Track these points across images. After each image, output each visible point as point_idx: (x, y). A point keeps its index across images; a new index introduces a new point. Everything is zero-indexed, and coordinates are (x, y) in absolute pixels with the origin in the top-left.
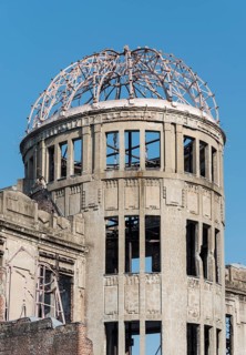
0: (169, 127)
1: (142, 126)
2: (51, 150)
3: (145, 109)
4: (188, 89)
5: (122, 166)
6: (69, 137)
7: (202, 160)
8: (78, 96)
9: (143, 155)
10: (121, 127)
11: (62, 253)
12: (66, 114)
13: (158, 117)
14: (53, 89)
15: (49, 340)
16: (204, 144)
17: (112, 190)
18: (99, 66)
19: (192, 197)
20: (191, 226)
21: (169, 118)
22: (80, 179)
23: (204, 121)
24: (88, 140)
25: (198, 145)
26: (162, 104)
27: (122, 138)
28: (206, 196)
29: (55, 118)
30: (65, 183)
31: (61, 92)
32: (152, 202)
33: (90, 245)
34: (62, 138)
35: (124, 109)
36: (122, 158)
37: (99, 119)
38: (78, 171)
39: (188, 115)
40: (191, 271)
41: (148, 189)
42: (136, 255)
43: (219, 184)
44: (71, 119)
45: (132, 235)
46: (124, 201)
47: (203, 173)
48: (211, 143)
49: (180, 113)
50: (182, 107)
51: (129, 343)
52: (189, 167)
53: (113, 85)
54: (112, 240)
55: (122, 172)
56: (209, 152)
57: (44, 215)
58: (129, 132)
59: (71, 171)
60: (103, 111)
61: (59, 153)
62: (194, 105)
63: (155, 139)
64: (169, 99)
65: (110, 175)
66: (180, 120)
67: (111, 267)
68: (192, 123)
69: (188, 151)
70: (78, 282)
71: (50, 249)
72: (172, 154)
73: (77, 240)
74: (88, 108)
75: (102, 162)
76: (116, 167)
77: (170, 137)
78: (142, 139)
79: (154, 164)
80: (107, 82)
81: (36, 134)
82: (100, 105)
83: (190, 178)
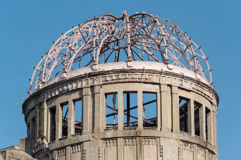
0: (165, 88)
2: (53, 111)
3: (142, 71)
4: (183, 52)
5: (121, 126)
6: (70, 98)
7: (197, 120)
8: (78, 59)
9: (140, 115)
10: (120, 89)
12: (67, 76)
13: (155, 79)
14: (54, 52)
16: (198, 105)
17: (112, 150)
21: (165, 80)
22: (80, 138)
23: (198, 82)
24: (88, 100)
25: (192, 105)
26: (159, 66)
28: (200, 154)
29: (57, 80)
30: (66, 142)
31: (62, 54)
34: (63, 99)
35: (123, 71)
36: (121, 118)
37: (99, 80)
38: (79, 130)
39: (183, 77)
41: (146, 148)
43: (213, 142)
44: (72, 81)
47: (198, 133)
48: (205, 103)
49: (175, 75)
50: (177, 70)
52: (184, 127)
53: (112, 48)
55: (121, 132)
56: (203, 112)
58: (128, 94)
59: (72, 131)
60: (103, 73)
61: (60, 113)
62: (189, 68)
63: (152, 100)
64: (165, 62)
65: (110, 134)
66: (176, 82)
68: (187, 85)
69: (184, 111)
72: (169, 115)
74: (88, 70)
75: (102, 122)
76: (115, 126)
77: (166, 98)
78: (139, 100)
79: (151, 124)
80: (106, 45)
81: (38, 94)
82: (99, 68)
83: (185, 136)
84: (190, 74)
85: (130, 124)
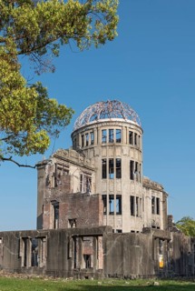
0: (124, 128)
1: (115, 128)
2: (83, 136)
3: (116, 122)
5: (107, 142)
6: (89, 132)
9: (115, 137)
10: (108, 128)
11: (87, 171)
12: (88, 124)
13: (120, 124)
15: (88, 200)
16: (136, 134)
17: (104, 150)
18: (99, 107)
19: (132, 152)
20: (132, 162)
21: (124, 125)
22: (93, 146)
24: (96, 133)
25: (134, 134)
26: (122, 120)
27: (108, 132)
28: (137, 152)
29: (84, 125)
30: (88, 147)
32: (118, 154)
33: (97, 169)
34: (86, 132)
35: (109, 122)
36: (108, 139)
37: (100, 125)
38: (92, 143)
39: (130, 124)
40: (132, 178)
41: (117, 150)
42: (112, 172)
43: (141, 148)
44: (90, 125)
45: (111, 165)
46: (108, 154)
47: (136, 144)
48: (138, 134)
49: (128, 123)
50: (128, 121)
51: (110, 202)
52: (131, 142)
53: (104, 114)
54: (104, 167)
55: (108, 144)
56: (138, 137)
57: (82, 158)
58: (110, 130)
59: (90, 143)
60: (101, 123)
61: (85, 137)
62: (133, 120)
63: (119, 132)
64: (124, 118)
65: (104, 145)
66: (128, 126)
67: (104, 176)
68: (132, 127)
69: (131, 135)
70: (93, 181)
71: (84, 170)
72: (125, 138)
73: (92, 166)
74: (96, 122)
75: (101, 140)
76: (105, 142)
77: (124, 132)
78: (115, 132)
79: (119, 141)
81: (77, 131)
82: (100, 121)
83: (131, 146)
84: (133, 122)
85: (111, 141)
